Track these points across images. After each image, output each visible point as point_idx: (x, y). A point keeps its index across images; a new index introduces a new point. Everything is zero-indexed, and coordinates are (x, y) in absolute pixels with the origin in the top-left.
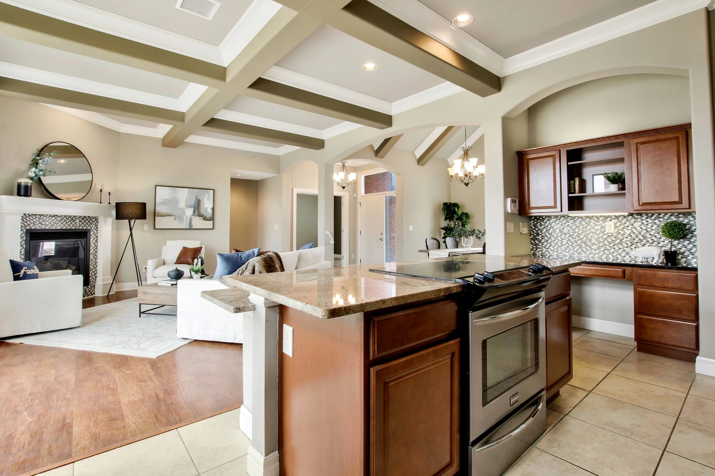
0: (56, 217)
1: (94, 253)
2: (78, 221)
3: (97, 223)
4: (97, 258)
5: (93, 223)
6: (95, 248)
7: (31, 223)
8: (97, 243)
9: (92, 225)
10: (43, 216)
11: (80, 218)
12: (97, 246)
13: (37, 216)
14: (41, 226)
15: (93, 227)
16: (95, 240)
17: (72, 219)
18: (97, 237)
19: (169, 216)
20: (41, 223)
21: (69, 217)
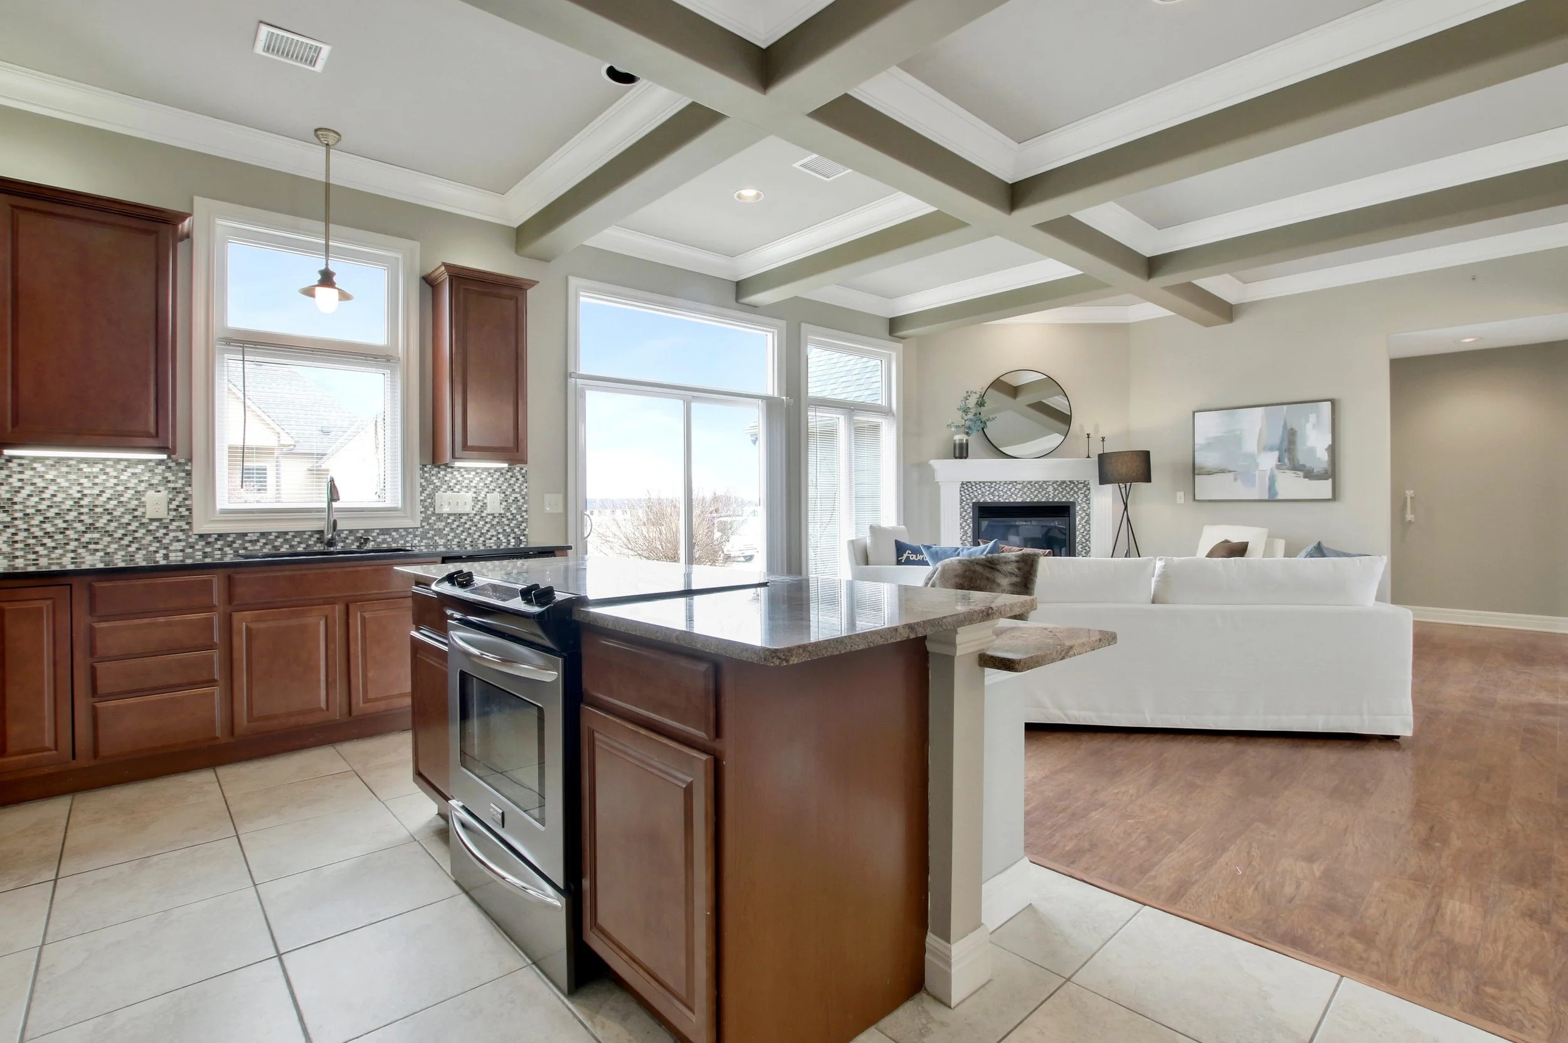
0: (1014, 484)
1: (1084, 541)
2: (1050, 489)
3: (1088, 491)
4: (1090, 551)
5: (1080, 492)
6: (1084, 534)
7: (979, 494)
8: (1088, 526)
9: (1078, 495)
10: (994, 484)
11: (1055, 485)
12: (1089, 531)
13: (986, 484)
14: (992, 497)
15: (1080, 499)
16: (1084, 521)
17: (1041, 486)
18: (1088, 515)
19: (1222, 472)
20: (992, 494)
21: (1035, 483)
